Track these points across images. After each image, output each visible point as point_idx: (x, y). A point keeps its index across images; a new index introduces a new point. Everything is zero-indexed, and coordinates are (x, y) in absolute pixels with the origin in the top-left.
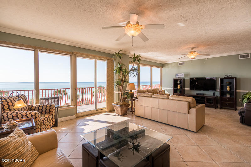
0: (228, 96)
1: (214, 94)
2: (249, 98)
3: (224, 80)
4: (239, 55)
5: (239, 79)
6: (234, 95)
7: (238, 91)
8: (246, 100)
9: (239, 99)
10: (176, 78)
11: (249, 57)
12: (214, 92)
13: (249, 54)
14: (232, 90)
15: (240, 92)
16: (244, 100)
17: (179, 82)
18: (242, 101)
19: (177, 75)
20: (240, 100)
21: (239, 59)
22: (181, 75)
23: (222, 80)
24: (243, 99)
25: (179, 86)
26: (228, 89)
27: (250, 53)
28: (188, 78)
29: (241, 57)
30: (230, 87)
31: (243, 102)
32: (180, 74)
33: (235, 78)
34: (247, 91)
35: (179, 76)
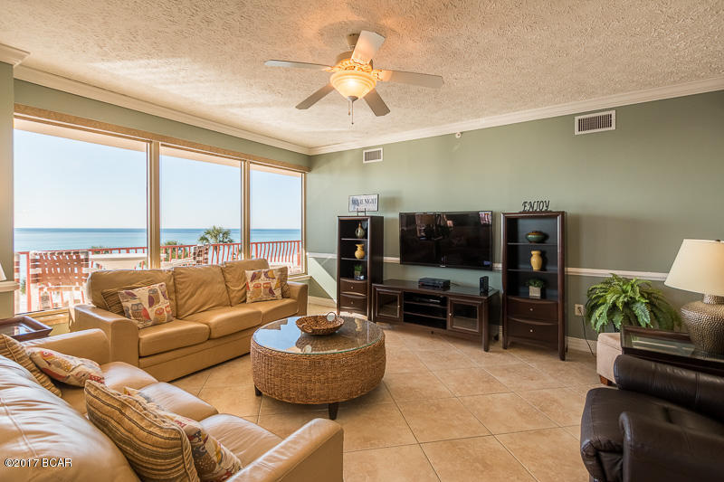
0: (535, 292)
1: (484, 281)
2: (617, 307)
3: (521, 222)
4: (577, 118)
5: (577, 219)
6: (556, 288)
7: (570, 269)
8: (605, 314)
9: (577, 306)
10: (350, 212)
11: (613, 127)
12: (483, 274)
13: (613, 113)
14: (550, 268)
15: (578, 277)
16: (597, 313)
17: (360, 232)
18: (589, 315)
19: (355, 202)
20: (579, 309)
21: (577, 133)
22: (367, 202)
23: (512, 223)
24: (592, 308)
25: (359, 247)
26: (535, 261)
27: (616, 109)
28: (392, 216)
29: (584, 125)
30: (543, 255)
31: (592, 322)
32: (363, 198)
33: (563, 213)
34: (605, 273)
35: (361, 207)
